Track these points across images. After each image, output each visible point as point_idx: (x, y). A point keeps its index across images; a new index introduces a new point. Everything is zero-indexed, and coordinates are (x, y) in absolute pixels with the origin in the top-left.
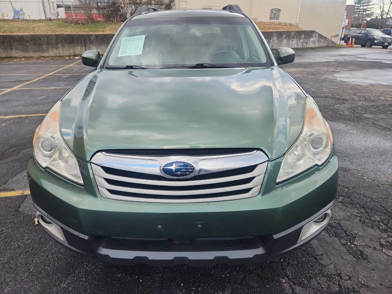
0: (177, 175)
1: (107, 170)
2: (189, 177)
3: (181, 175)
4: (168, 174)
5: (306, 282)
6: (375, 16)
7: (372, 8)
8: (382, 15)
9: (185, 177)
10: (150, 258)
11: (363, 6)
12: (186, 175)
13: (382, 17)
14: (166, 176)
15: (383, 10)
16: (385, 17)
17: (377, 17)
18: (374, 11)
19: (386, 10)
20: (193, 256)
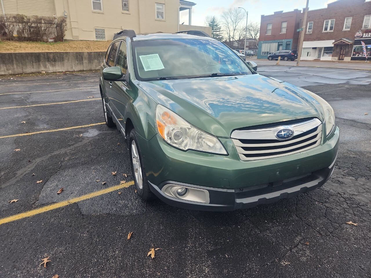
0: (285, 138)
1: (243, 141)
2: (290, 138)
3: (287, 137)
4: (281, 138)
5: (327, 200)
6: (225, 40)
7: (222, 33)
8: (229, 39)
9: (288, 138)
10: (268, 198)
11: (216, 32)
12: (289, 137)
13: (230, 41)
14: (279, 139)
15: (230, 35)
16: (231, 40)
17: (226, 40)
18: (224, 36)
19: (232, 35)
20: (290, 190)
